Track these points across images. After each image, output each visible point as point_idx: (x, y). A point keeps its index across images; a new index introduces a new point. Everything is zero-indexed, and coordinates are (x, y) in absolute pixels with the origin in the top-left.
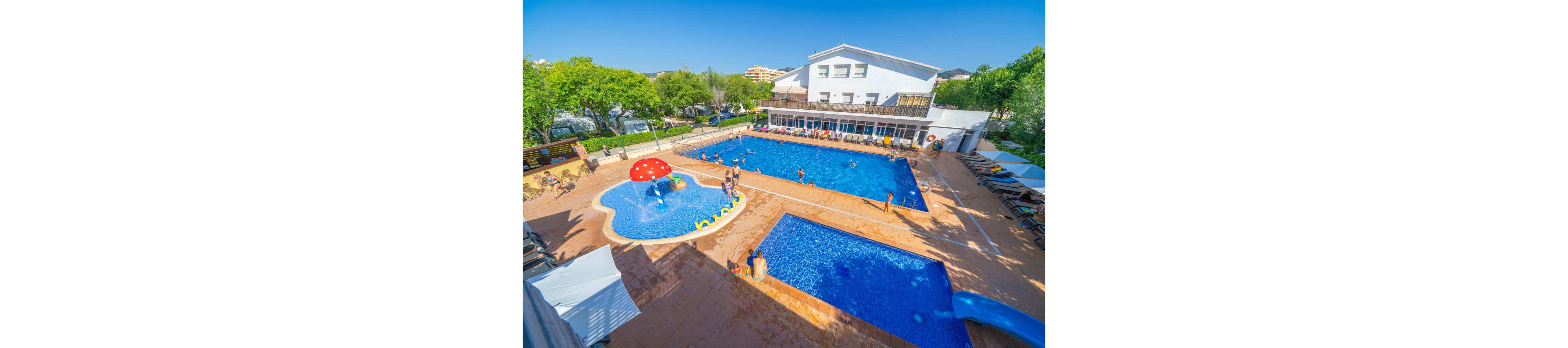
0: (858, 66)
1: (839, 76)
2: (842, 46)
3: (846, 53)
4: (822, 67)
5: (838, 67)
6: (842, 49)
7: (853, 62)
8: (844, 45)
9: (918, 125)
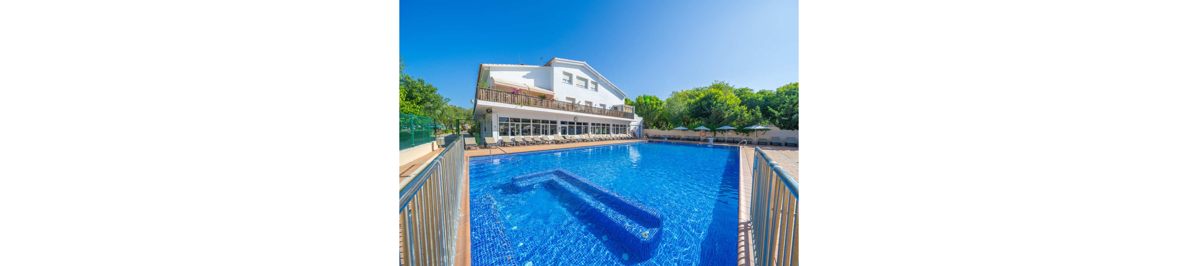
0: (592, 82)
1: (579, 86)
2: (583, 62)
3: (583, 69)
4: (565, 73)
5: (579, 78)
6: (583, 65)
7: (590, 79)
8: (585, 63)
9: (627, 124)
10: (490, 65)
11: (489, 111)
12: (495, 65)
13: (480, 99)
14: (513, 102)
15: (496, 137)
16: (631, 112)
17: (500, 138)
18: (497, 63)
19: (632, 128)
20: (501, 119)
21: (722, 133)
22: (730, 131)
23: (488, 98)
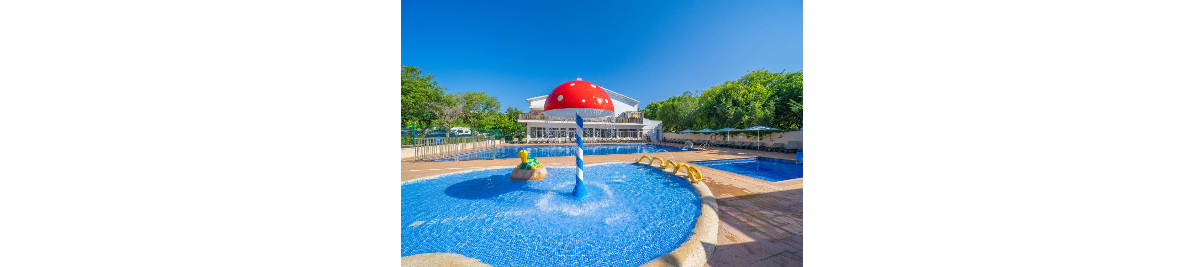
9: (638, 128)
10: (530, 99)
11: (526, 124)
12: (533, 98)
13: (519, 119)
14: (535, 119)
15: (529, 138)
16: (639, 117)
17: (531, 139)
18: (533, 97)
19: (645, 132)
20: (532, 128)
21: (732, 137)
22: (741, 133)
23: (522, 118)
